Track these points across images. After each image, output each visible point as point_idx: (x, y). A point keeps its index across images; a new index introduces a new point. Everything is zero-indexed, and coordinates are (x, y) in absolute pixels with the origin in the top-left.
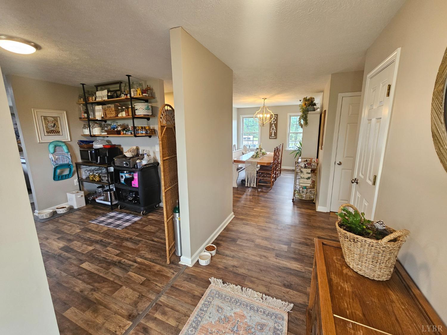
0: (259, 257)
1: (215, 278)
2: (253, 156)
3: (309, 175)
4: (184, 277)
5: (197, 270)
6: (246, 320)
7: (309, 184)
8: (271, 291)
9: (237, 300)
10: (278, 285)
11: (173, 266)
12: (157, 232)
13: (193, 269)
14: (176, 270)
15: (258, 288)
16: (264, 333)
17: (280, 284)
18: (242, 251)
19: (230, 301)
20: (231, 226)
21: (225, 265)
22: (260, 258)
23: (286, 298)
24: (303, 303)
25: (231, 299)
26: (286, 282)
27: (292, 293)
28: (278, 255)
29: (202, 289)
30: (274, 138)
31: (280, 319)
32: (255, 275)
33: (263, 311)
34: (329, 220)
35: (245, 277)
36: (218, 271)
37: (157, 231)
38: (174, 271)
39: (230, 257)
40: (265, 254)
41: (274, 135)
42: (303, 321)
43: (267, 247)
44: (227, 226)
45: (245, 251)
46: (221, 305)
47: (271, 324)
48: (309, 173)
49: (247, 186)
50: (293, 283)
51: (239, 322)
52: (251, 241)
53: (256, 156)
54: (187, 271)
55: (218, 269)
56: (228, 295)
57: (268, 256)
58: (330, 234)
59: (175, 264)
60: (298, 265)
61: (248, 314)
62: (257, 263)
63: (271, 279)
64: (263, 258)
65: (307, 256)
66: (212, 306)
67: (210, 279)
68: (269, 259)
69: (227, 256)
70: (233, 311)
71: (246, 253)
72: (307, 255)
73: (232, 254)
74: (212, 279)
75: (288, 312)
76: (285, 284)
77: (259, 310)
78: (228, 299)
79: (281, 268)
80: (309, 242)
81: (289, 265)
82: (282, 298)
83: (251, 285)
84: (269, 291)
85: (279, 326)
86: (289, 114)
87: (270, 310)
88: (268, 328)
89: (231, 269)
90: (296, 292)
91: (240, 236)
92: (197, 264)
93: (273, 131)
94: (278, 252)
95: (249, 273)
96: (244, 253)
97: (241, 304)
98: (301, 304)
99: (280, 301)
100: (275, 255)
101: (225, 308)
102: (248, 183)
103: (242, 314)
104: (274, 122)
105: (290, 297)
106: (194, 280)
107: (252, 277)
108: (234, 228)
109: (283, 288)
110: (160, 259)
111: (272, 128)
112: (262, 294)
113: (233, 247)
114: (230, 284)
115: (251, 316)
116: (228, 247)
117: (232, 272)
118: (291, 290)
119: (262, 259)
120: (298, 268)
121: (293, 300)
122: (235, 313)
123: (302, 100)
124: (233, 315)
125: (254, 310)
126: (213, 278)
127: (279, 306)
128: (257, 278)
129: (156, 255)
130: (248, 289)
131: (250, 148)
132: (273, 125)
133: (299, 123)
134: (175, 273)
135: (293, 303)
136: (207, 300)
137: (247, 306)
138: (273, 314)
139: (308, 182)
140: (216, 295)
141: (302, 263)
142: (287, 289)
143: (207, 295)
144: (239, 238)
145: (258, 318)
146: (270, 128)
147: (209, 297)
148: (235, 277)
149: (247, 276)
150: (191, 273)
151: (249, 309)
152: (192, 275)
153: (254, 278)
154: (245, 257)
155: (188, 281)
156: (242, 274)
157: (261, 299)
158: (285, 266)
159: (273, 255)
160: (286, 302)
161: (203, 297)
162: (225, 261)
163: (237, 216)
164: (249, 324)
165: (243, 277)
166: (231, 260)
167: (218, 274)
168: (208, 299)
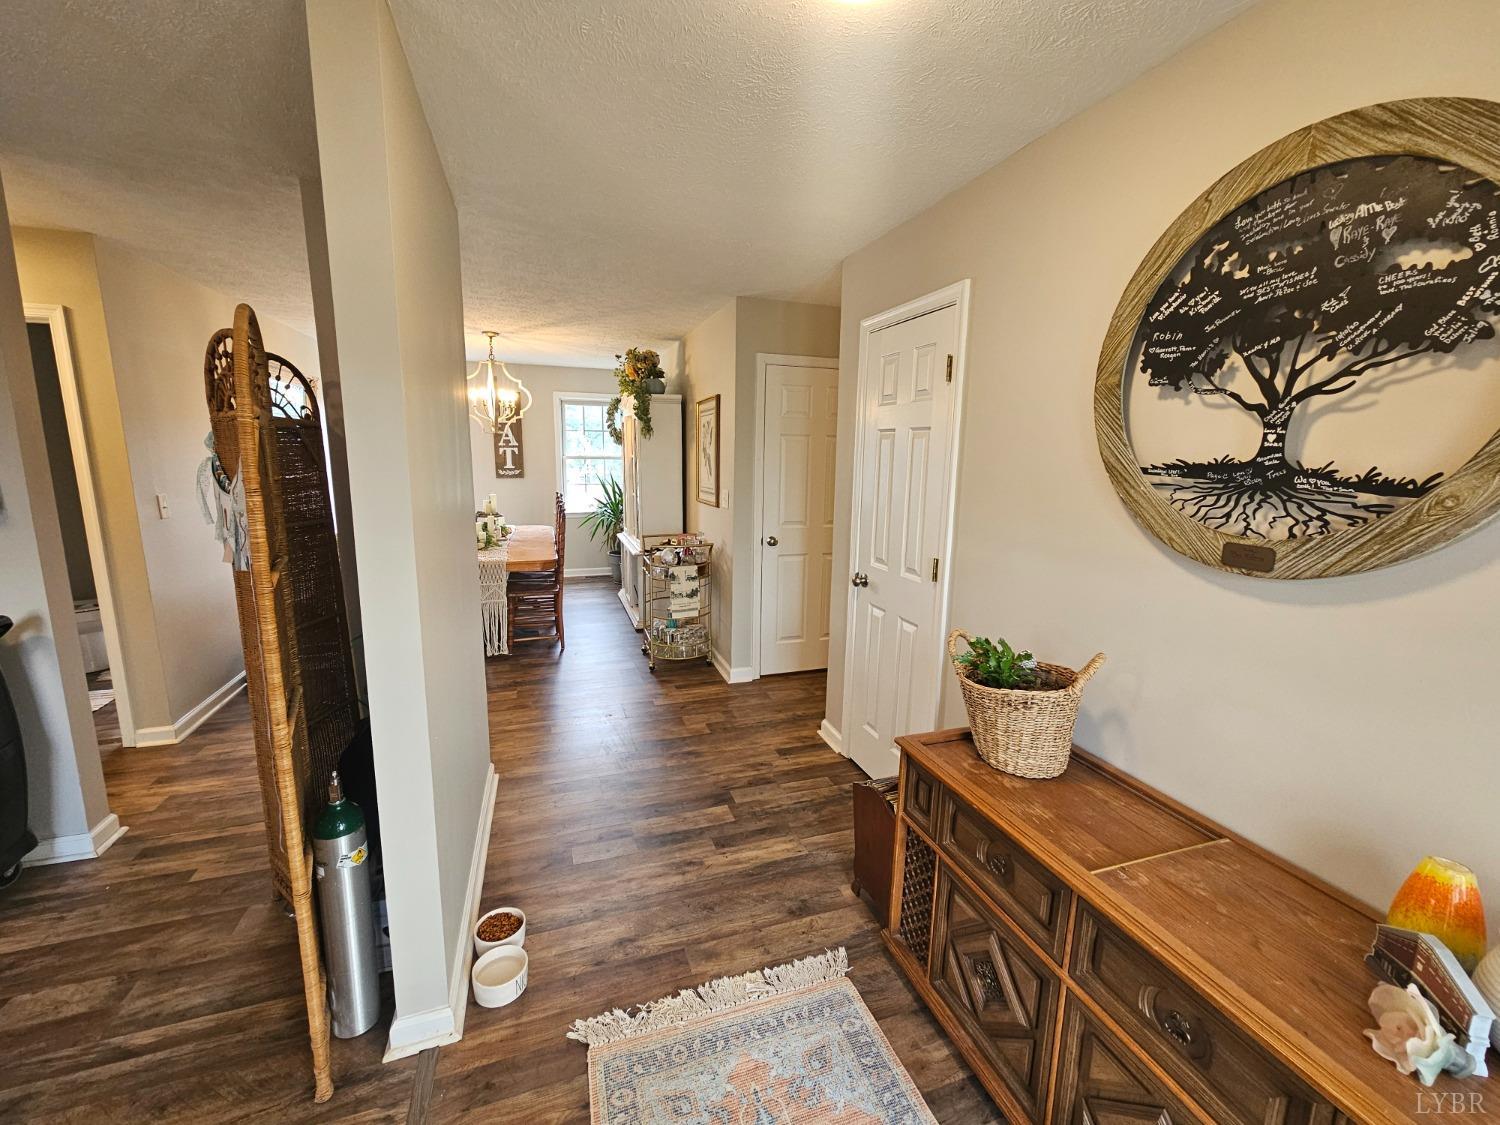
0: (674, 872)
1: (590, 1019)
3: (695, 585)
4: (455, 1099)
5: (492, 1035)
6: (773, 1073)
7: (697, 609)
8: (773, 950)
9: (709, 1036)
10: (777, 922)
11: (363, 1091)
12: (121, 998)
13: (470, 1044)
14: (391, 1101)
15: (739, 961)
16: (836, 1070)
17: (778, 916)
18: (614, 881)
19: (691, 1056)
20: (510, 817)
21: (590, 958)
22: (680, 874)
23: (818, 944)
24: (858, 931)
25: (689, 1049)
26: (788, 904)
27: (821, 923)
28: (722, 842)
29: (567, 1087)
30: (515, 476)
31: (841, 1005)
32: (699, 930)
33: (794, 1016)
34: (769, 698)
35: (679, 956)
36: (578, 990)
37: (119, 996)
38: (384, 1107)
39: (585, 919)
40: (688, 855)
41: (514, 463)
42: (885, 972)
43: (677, 833)
44: (493, 823)
45: (621, 875)
46: (671, 1088)
47: (834, 1033)
48: (694, 579)
50: (806, 897)
51: (760, 1095)
52: (616, 835)
54: (447, 1068)
55: (574, 982)
56: (670, 1042)
57: (698, 856)
58: (796, 734)
59: (368, 1078)
60: (785, 842)
61: (762, 1051)
62: (686, 892)
63: (752, 916)
64: (687, 868)
65: (787, 811)
66: (646, 1112)
67: (571, 1035)
68: (706, 863)
69: (570, 922)
70: (721, 1079)
71: (629, 880)
72: (784, 807)
73: (586, 906)
74: (580, 1030)
75: (847, 975)
76: (790, 909)
77: (785, 1019)
78: (679, 1052)
79: (752, 875)
80: (769, 773)
81: (765, 856)
82: (810, 949)
83: (710, 967)
84: (768, 953)
85: (853, 1024)
86: (557, 396)
87: (806, 999)
88: (836, 1050)
89: (619, 956)
90: (827, 915)
91: (571, 834)
92: (476, 1014)
93: (508, 451)
94: (715, 833)
95: (683, 936)
96: (621, 884)
97: (727, 1041)
98: (854, 937)
99: (809, 960)
100: (714, 847)
101: (693, 1086)
103: (752, 1065)
104: (508, 418)
105: (825, 936)
106: (511, 1080)
107: (698, 941)
108: (525, 818)
109: (794, 923)
110: (256, 1106)
111: (504, 438)
112: (758, 972)
113: (574, 882)
114: (652, 1004)
115: (778, 1050)
116: (553, 891)
117: (628, 965)
118: (813, 917)
119: (688, 876)
120: (788, 850)
121: (834, 939)
122: (730, 1079)
123: (624, 356)
124: (729, 1088)
125: (774, 1030)
126: (579, 1023)
127: (821, 976)
128: (714, 938)
129: (206, 1107)
130: (714, 982)
132: (507, 428)
133: (609, 426)
134: (391, 1112)
135: (842, 946)
136: (616, 1111)
137: (747, 1033)
138: (821, 1004)
139: (693, 606)
140: (635, 1069)
141: (788, 833)
142: (804, 920)
143: (603, 1094)
144: (571, 844)
145: (797, 1043)
146: (497, 441)
147: (617, 1094)
148: (651, 974)
149: (683, 950)
150: (477, 1064)
151: (758, 1037)
152: (484, 1068)
153: (707, 941)
154: (636, 896)
155: (486, 1103)
156: (666, 951)
157: (768, 987)
158: (758, 862)
159: (708, 849)
160: (825, 953)
161: (592, 1110)
162: (578, 944)
163: (507, 775)
164: (786, 1076)
165: (672, 958)
166: (599, 928)
167: (587, 1000)
168: (618, 1103)
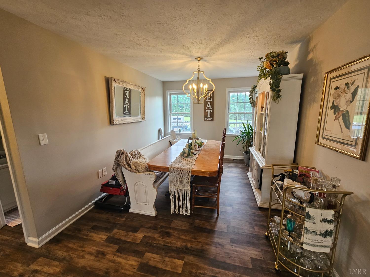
2: (184, 152)
3: (330, 227)
7: (328, 247)
30: (210, 120)
41: (210, 116)
49: (173, 212)
53: (189, 154)
86: (227, 90)
93: (209, 111)
102: (175, 208)
104: (209, 99)
111: (207, 106)
131: (181, 132)
132: (209, 103)
133: (250, 99)
139: (324, 244)
146: (205, 108)
